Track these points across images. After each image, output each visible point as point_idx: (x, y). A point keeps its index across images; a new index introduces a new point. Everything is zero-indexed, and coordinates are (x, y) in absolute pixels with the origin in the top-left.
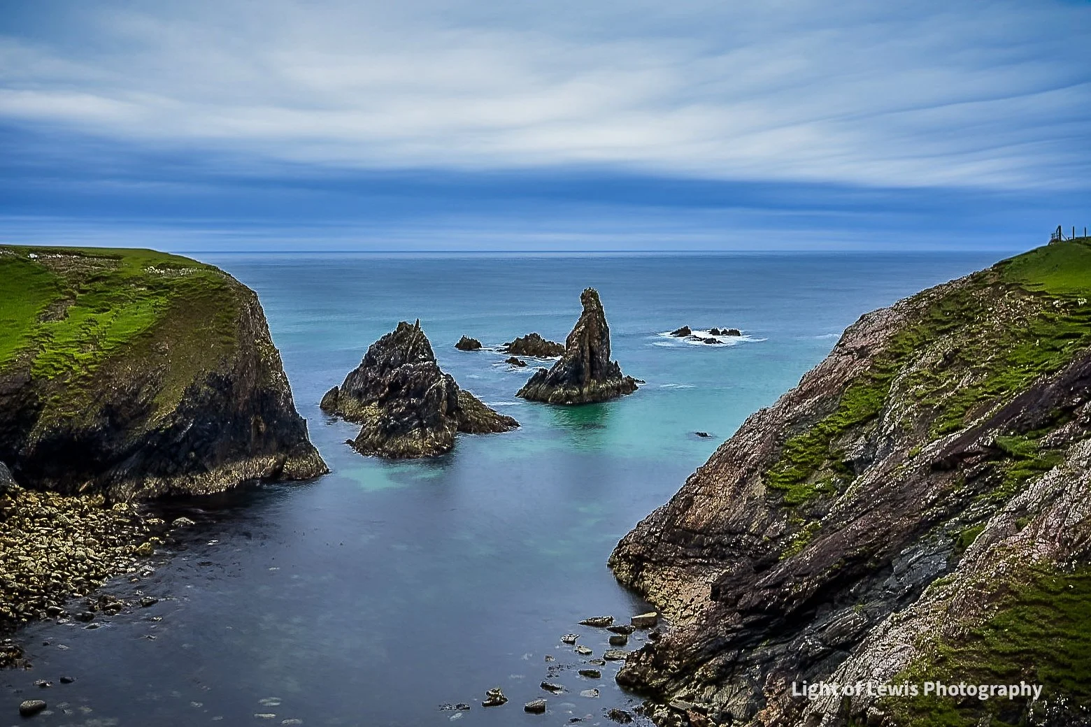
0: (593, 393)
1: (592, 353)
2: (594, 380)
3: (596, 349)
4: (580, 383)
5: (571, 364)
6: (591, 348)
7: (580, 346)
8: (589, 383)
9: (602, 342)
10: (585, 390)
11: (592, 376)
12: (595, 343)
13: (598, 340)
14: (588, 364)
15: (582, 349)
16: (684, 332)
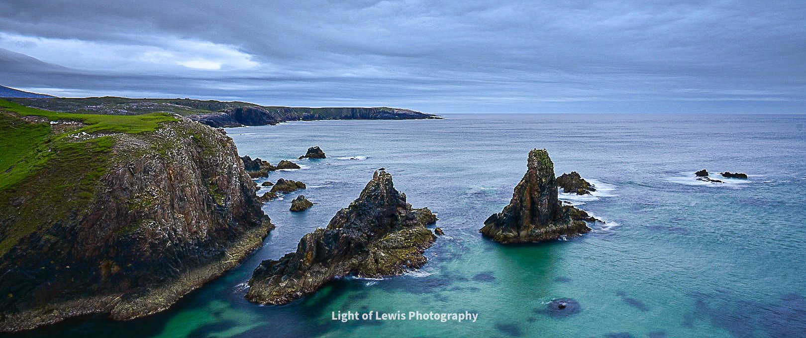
0: (530, 236)
1: (533, 202)
2: (532, 224)
3: (536, 200)
4: (518, 228)
5: (510, 212)
6: (532, 198)
7: (519, 197)
8: (528, 227)
9: (541, 194)
10: (523, 233)
11: (532, 222)
12: (535, 195)
13: (539, 192)
14: (527, 212)
15: (521, 199)
16: (703, 174)
